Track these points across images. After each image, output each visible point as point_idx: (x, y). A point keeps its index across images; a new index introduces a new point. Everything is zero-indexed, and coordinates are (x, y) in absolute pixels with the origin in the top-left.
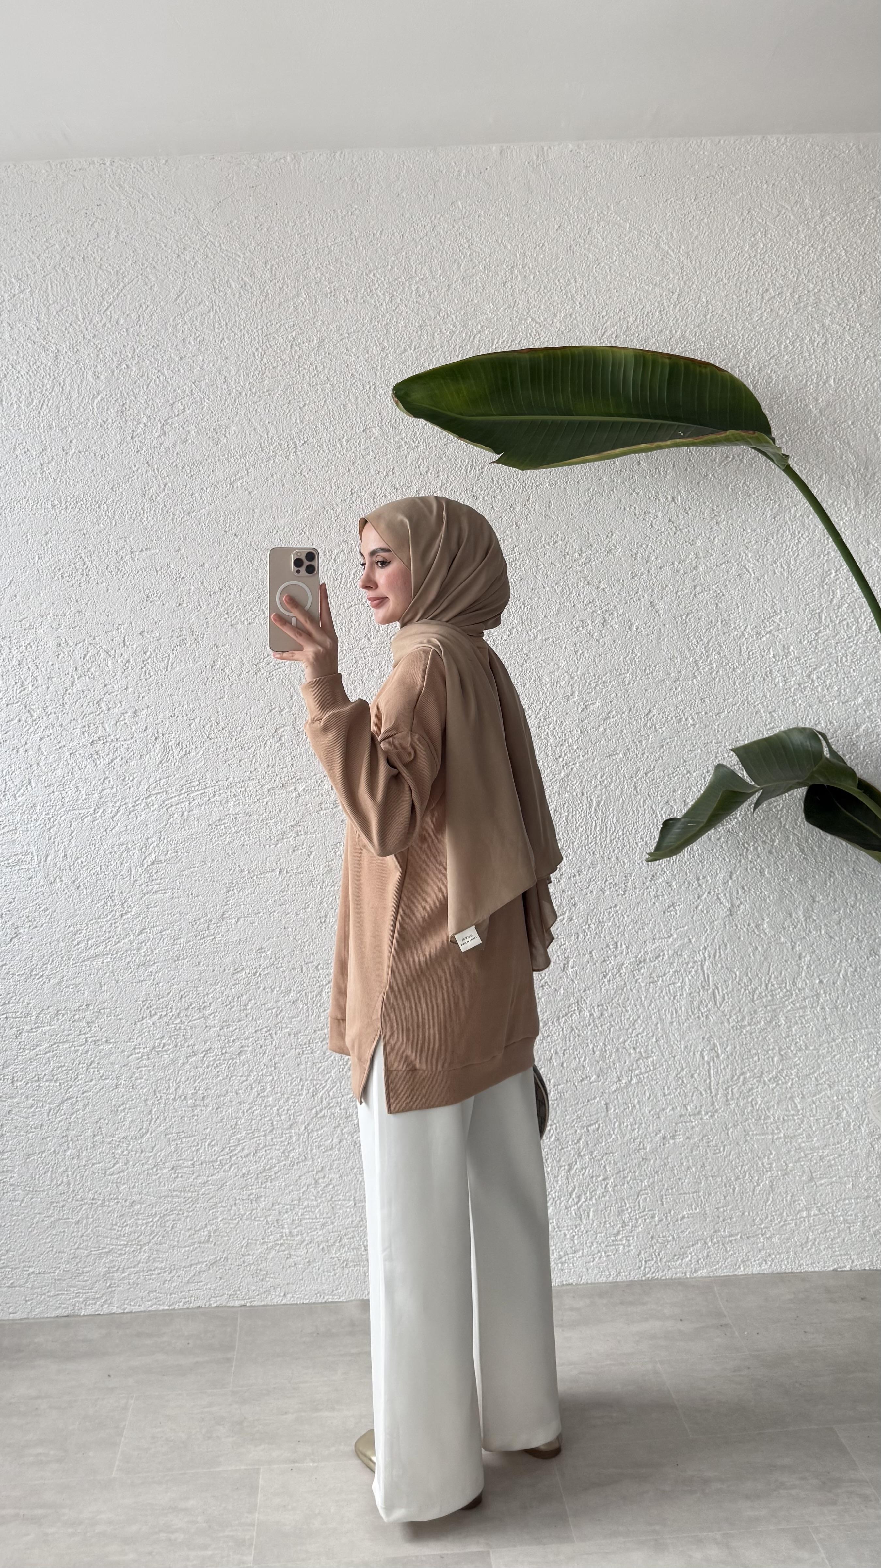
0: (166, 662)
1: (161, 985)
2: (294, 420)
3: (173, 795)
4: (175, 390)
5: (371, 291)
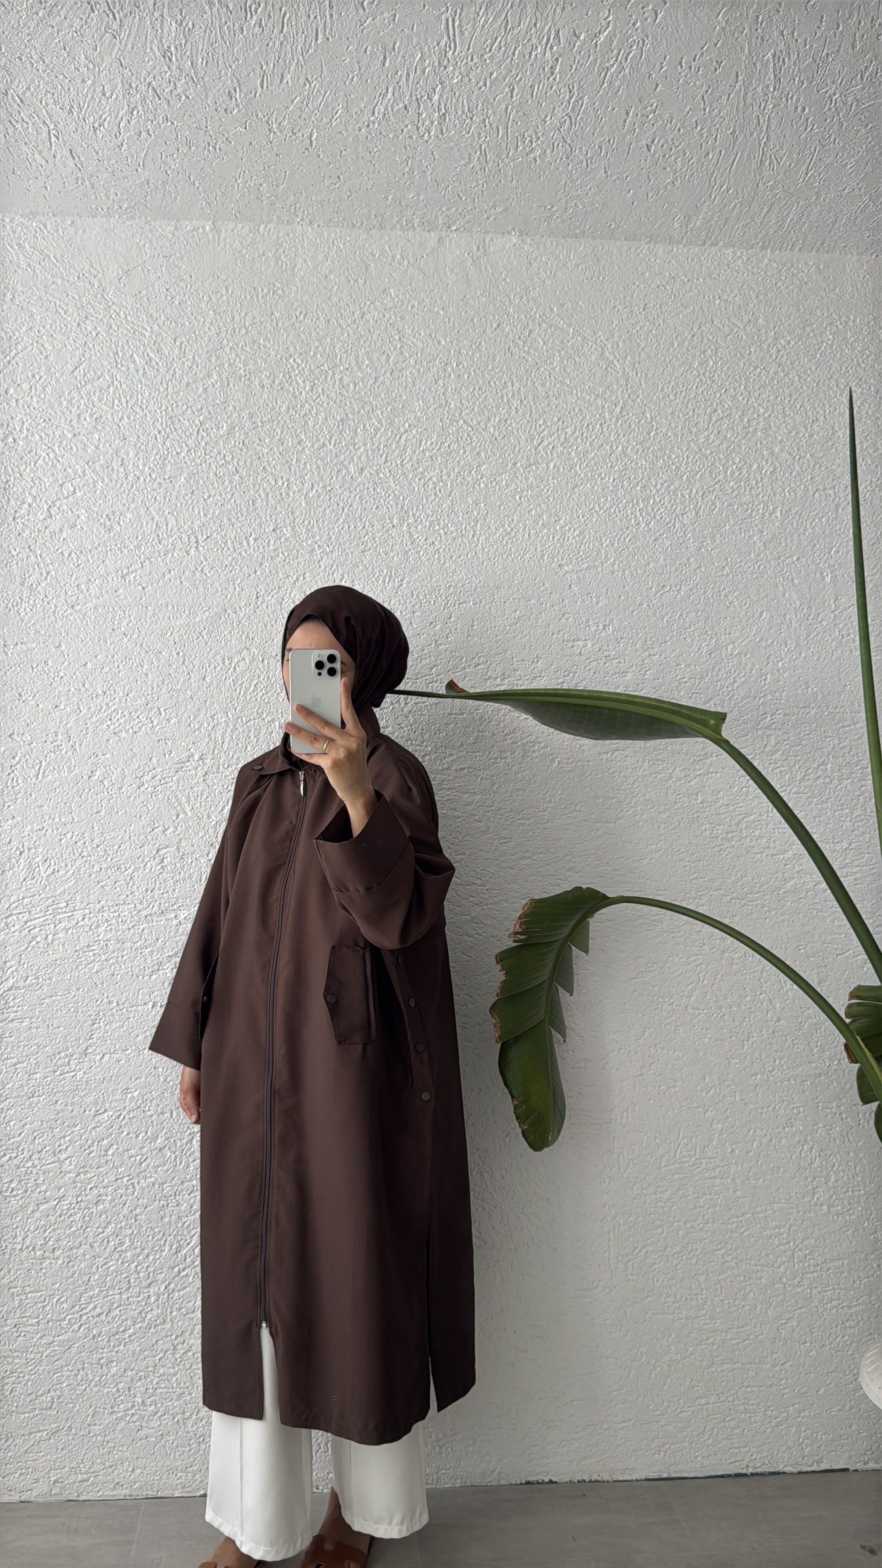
0: (37, 769)
1: (12, 1123)
2: (197, 512)
3: (37, 916)
4: (65, 470)
5: (290, 377)
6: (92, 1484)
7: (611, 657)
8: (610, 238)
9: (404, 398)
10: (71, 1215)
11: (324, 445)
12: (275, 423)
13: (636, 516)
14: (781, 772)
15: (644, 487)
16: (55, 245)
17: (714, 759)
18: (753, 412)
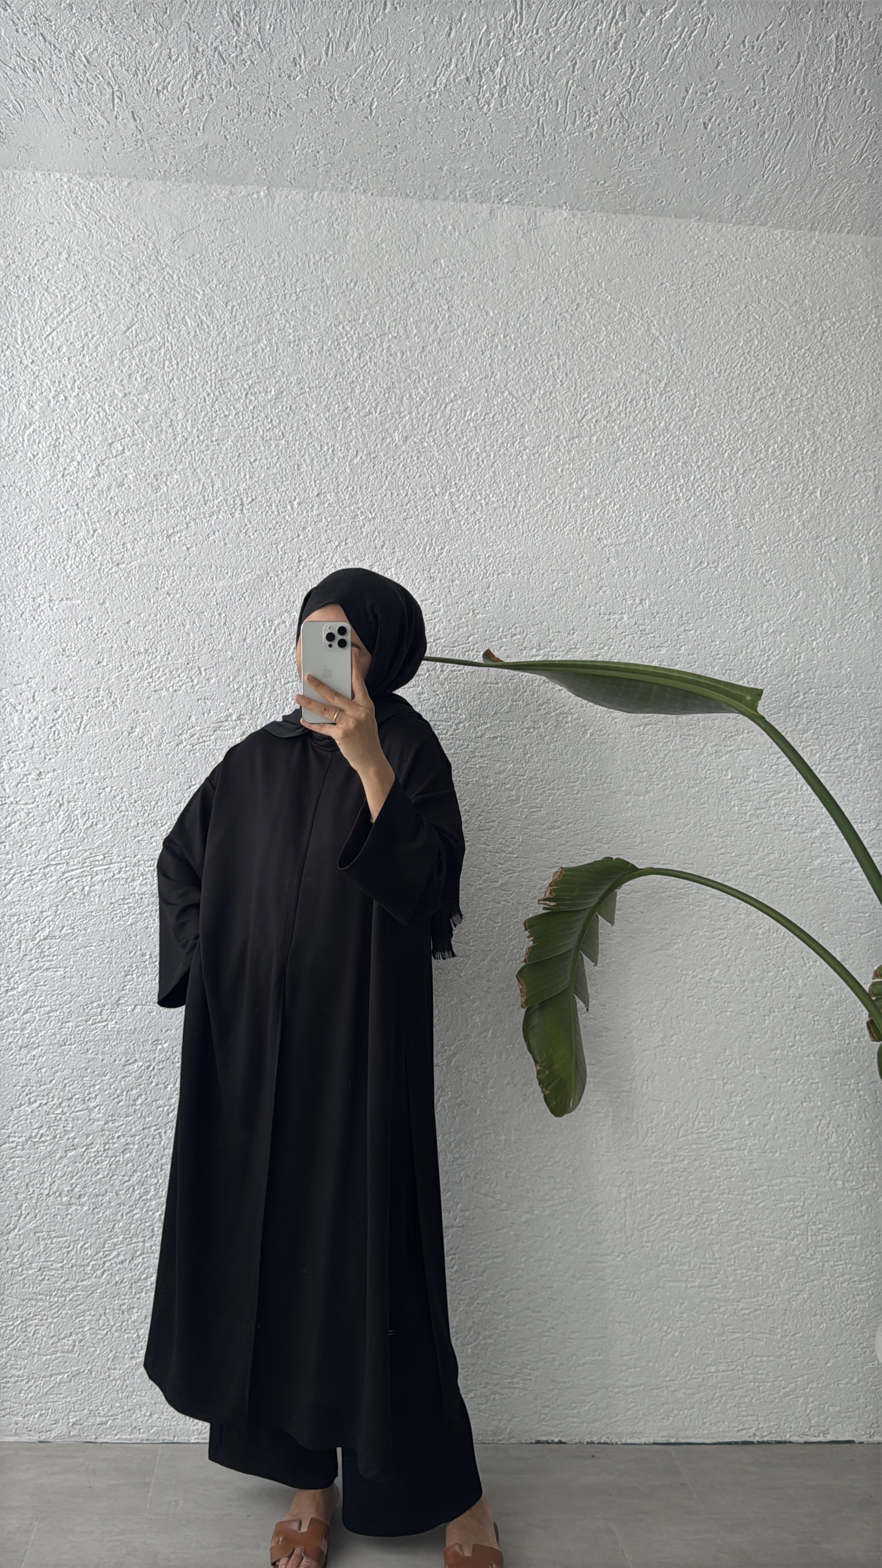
0: (78, 723)
1: (43, 1070)
2: (242, 474)
3: (74, 867)
4: (115, 429)
5: (339, 344)
6: (111, 1427)
7: (647, 631)
8: (660, 216)
9: (451, 367)
10: (98, 1163)
11: (370, 412)
12: (322, 389)
13: (676, 492)
14: (812, 750)
15: (685, 463)
16: (111, 206)
17: (746, 735)
18: (797, 392)
